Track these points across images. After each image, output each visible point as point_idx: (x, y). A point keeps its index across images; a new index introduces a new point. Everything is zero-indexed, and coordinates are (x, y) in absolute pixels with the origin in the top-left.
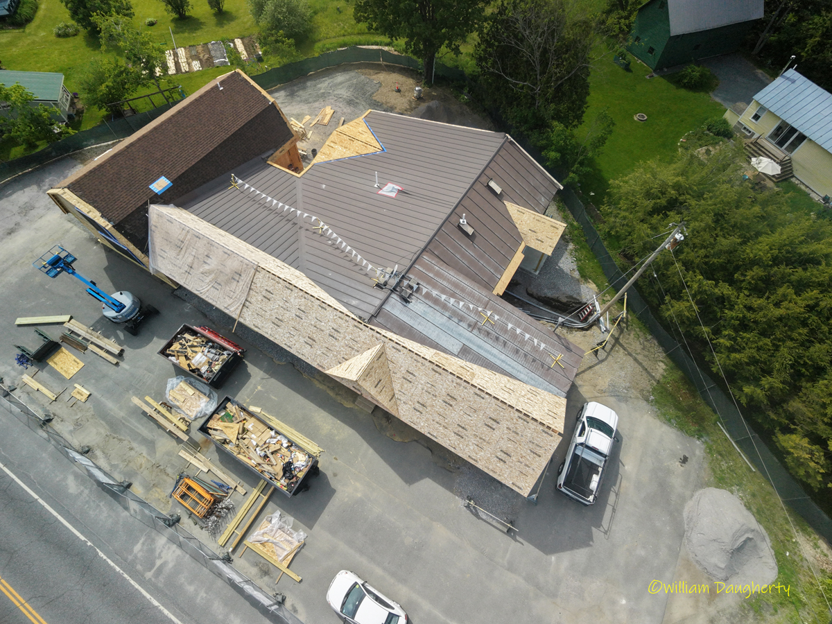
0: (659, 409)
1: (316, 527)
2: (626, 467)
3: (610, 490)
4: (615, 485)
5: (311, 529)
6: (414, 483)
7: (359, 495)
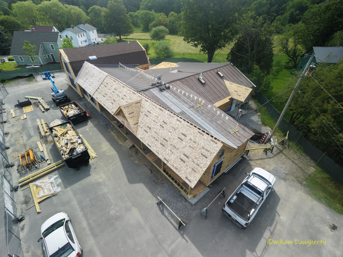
0: (310, 190)
1: (69, 189)
2: (281, 217)
3: (266, 228)
4: (271, 226)
5: (65, 189)
6: (133, 184)
7: (101, 180)
